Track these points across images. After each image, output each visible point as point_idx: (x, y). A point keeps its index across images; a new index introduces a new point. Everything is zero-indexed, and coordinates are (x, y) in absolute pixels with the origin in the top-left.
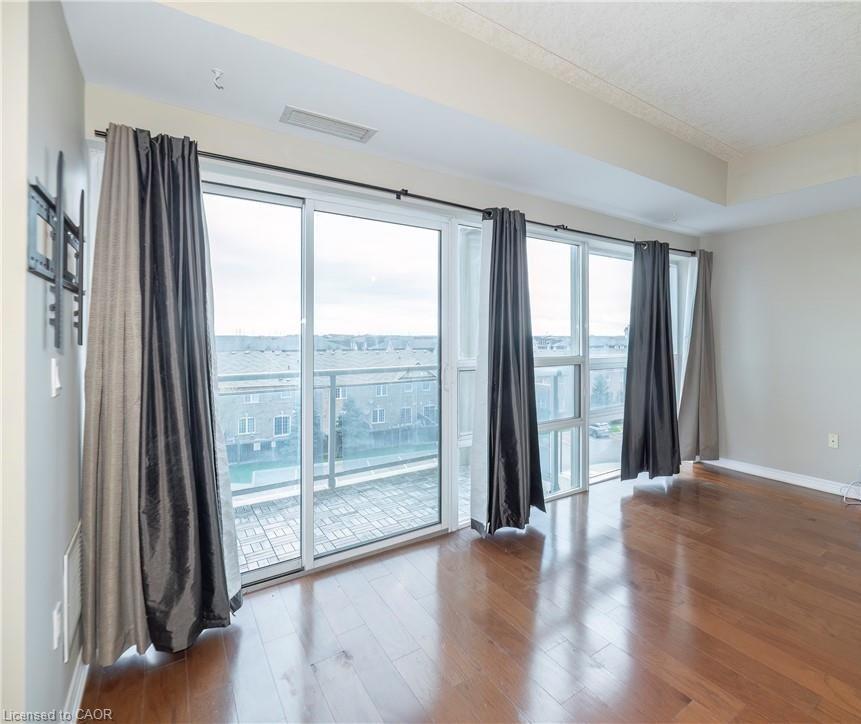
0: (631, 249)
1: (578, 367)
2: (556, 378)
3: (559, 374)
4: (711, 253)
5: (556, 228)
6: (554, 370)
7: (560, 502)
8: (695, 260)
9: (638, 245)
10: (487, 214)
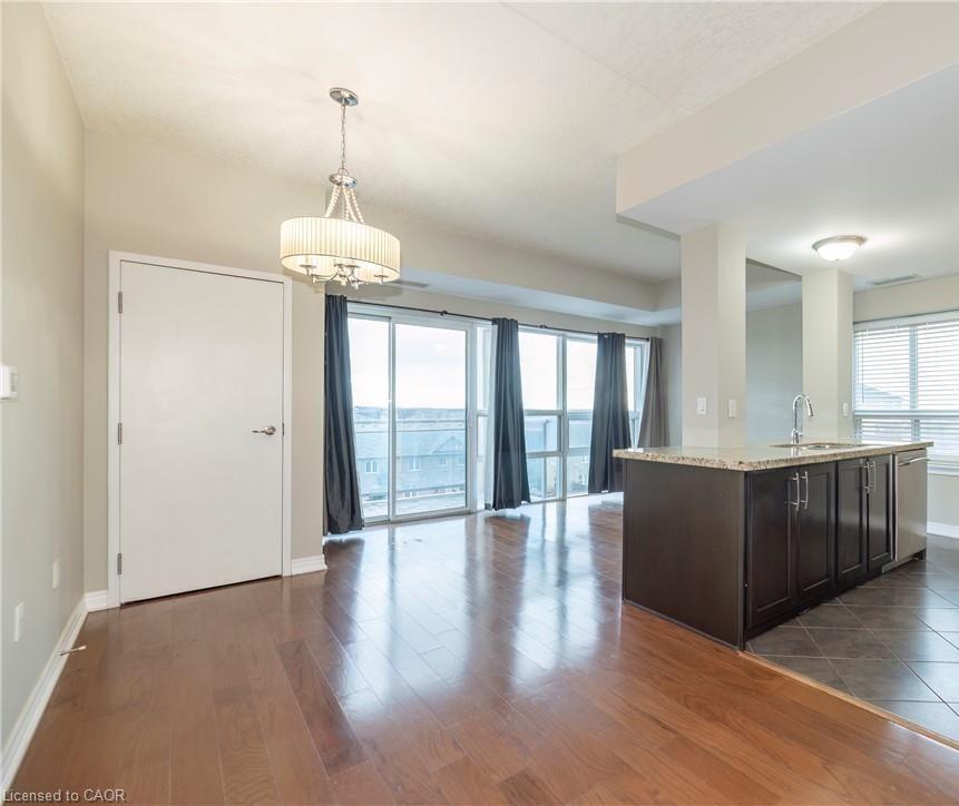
0: (596, 337)
1: (560, 417)
2: (545, 425)
3: (547, 421)
4: (661, 340)
5: (541, 327)
6: (544, 418)
7: (548, 505)
8: (649, 344)
9: (600, 336)
10: (494, 321)
